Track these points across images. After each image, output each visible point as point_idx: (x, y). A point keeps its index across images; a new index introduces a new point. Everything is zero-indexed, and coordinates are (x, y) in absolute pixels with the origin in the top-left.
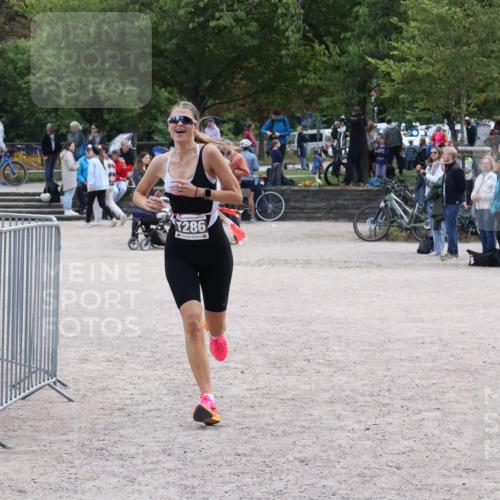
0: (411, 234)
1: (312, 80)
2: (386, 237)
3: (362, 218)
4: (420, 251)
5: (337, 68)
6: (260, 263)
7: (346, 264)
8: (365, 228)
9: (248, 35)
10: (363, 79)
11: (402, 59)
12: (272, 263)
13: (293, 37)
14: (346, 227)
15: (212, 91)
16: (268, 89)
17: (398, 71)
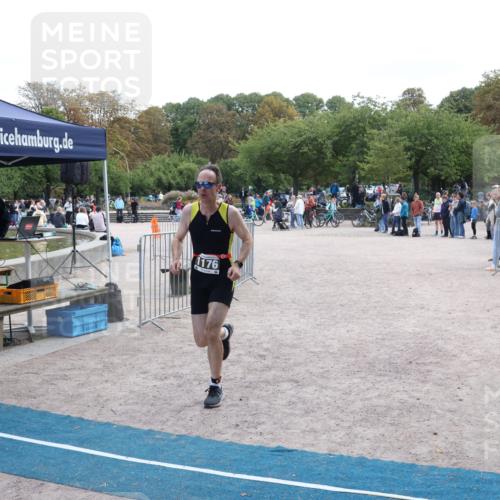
0: (372, 225)
1: (337, 169)
2: (363, 226)
3: (355, 219)
4: (376, 230)
5: (345, 166)
6: (319, 235)
7: (349, 236)
8: (356, 222)
9: (313, 155)
10: (354, 169)
11: (368, 163)
12: (323, 235)
13: (329, 155)
14: (349, 222)
15: (300, 175)
16: (320, 174)
17: (366, 167)
